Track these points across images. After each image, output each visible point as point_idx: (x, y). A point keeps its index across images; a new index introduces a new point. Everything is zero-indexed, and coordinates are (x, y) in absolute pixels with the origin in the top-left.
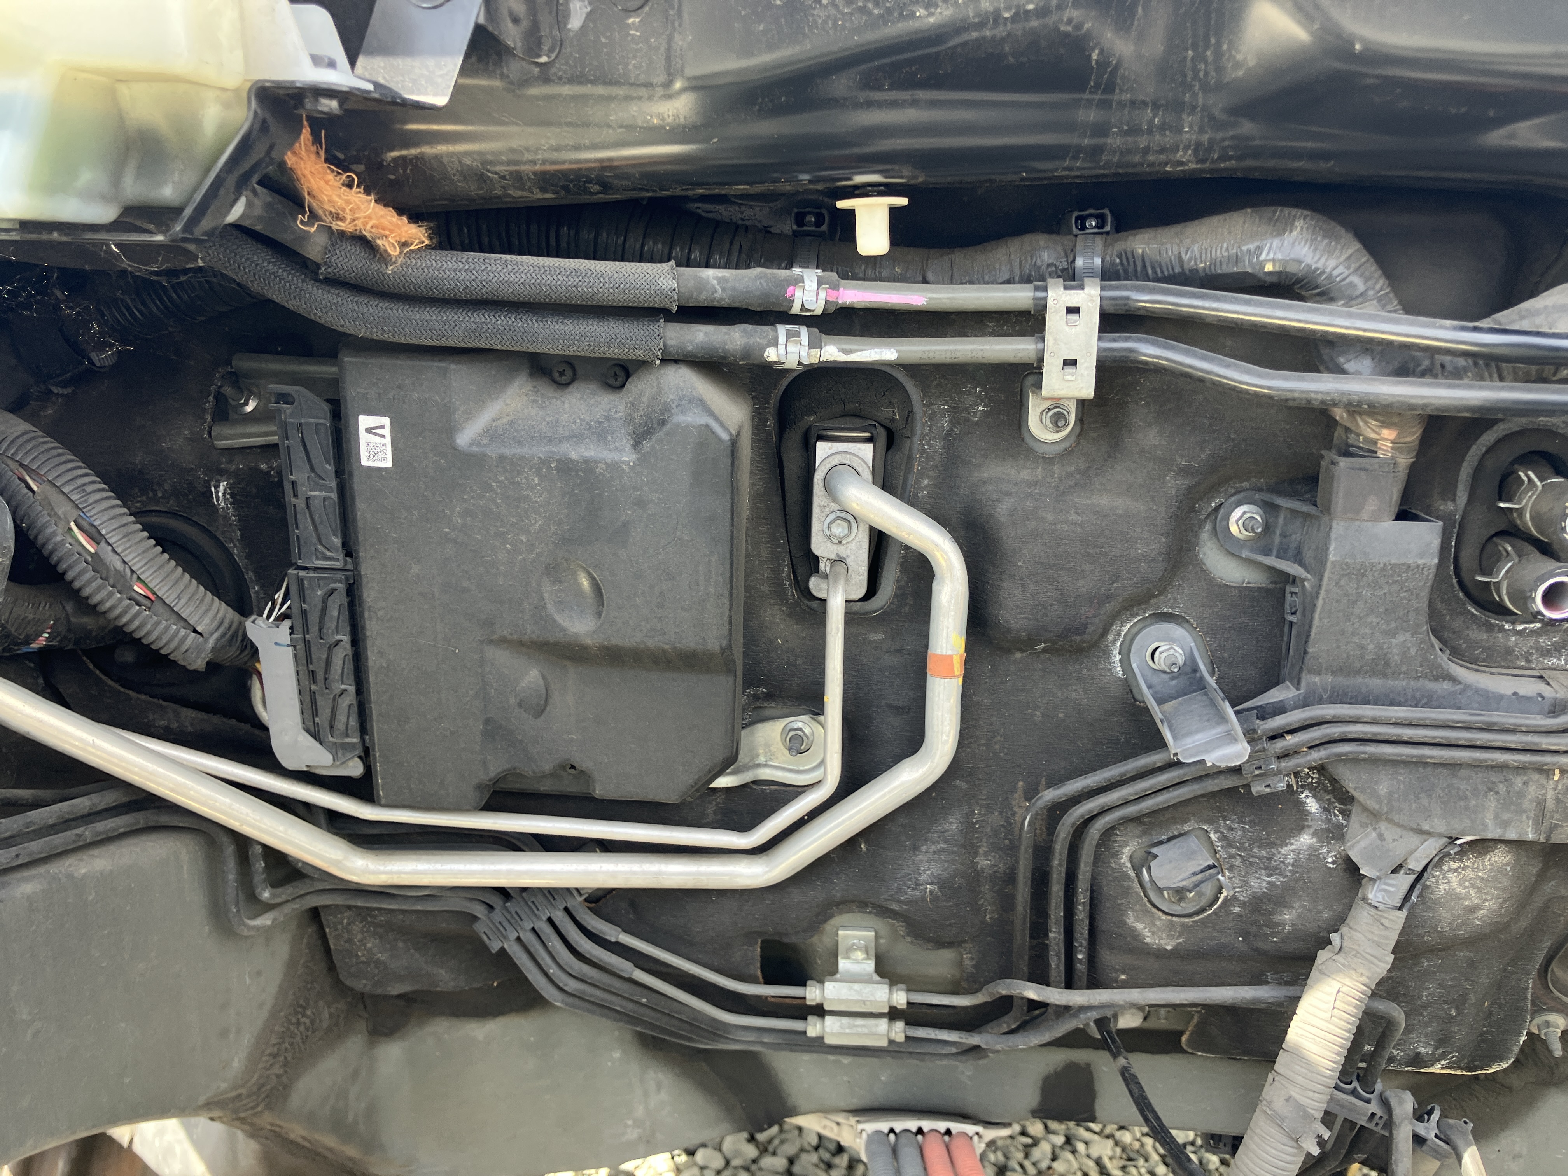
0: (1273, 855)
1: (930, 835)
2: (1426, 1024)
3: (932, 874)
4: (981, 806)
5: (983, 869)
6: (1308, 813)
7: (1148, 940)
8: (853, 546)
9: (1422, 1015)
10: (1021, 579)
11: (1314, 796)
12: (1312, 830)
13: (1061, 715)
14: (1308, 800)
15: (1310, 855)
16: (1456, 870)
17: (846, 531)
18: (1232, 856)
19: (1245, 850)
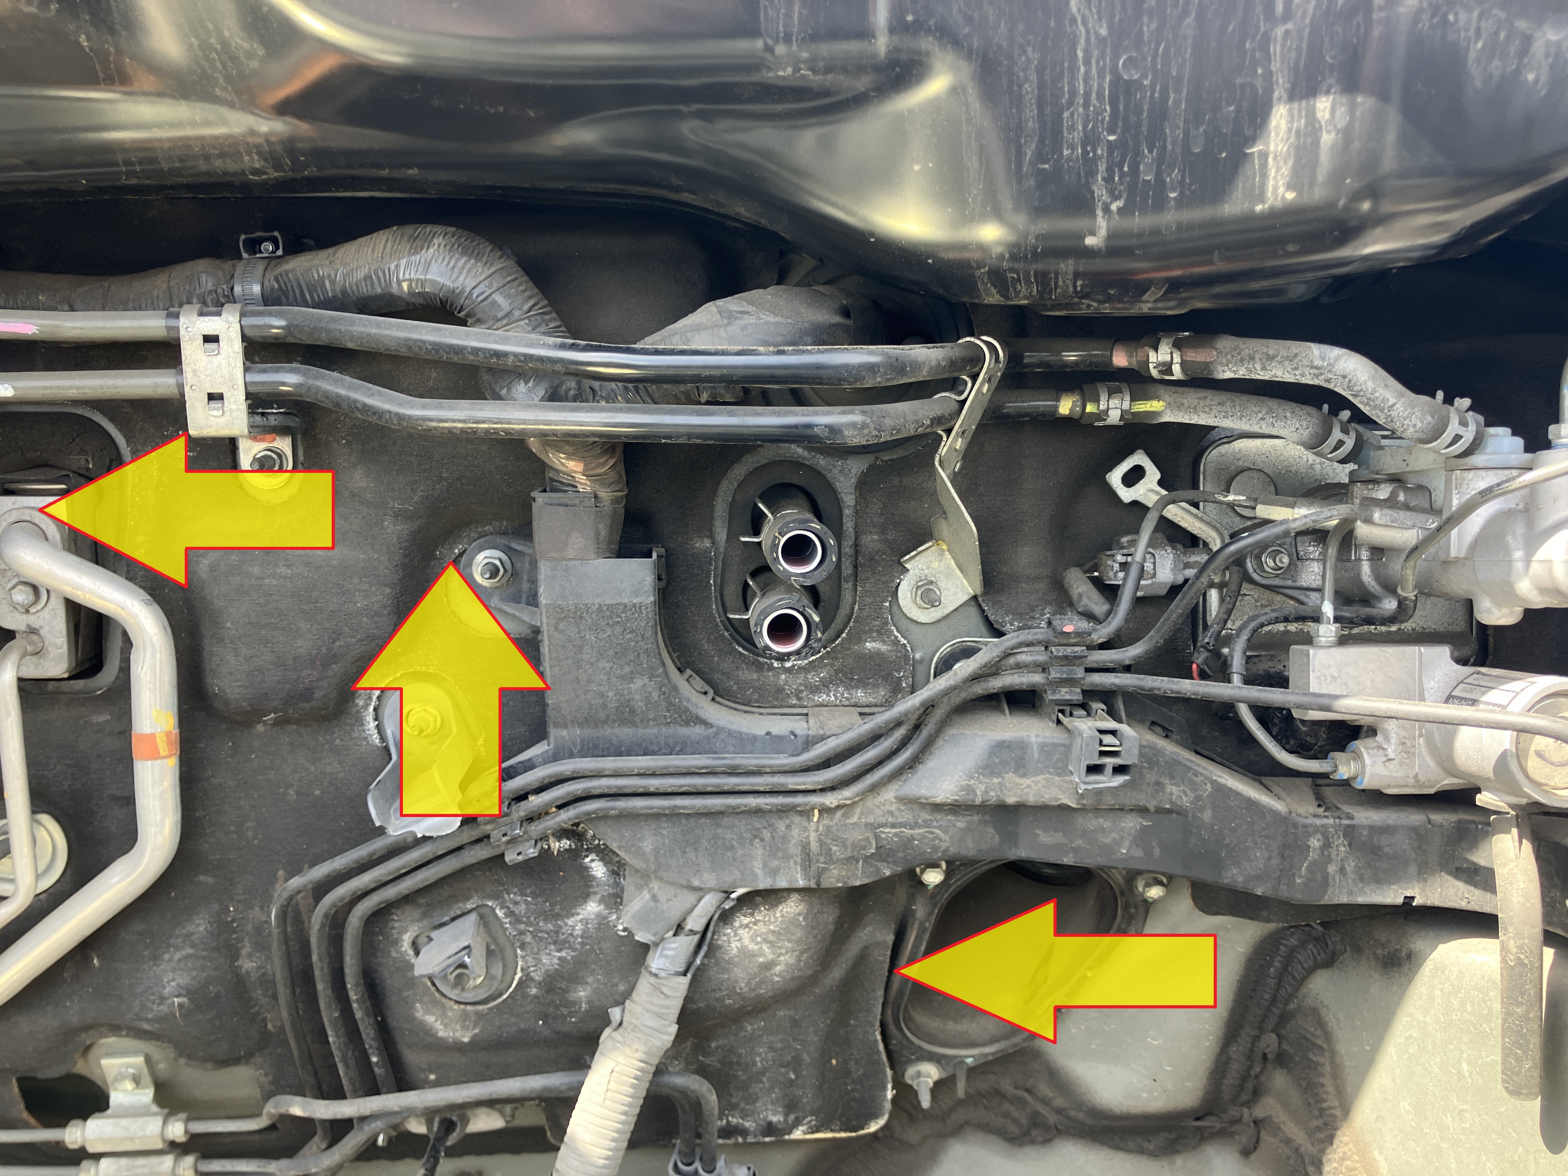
0: (561, 927)
1: (172, 941)
2: (770, 1090)
3: (179, 985)
4: (238, 901)
5: (248, 973)
6: (594, 878)
7: (441, 1034)
8: (46, 614)
9: (761, 1082)
10: (232, 642)
11: (601, 860)
12: (598, 897)
13: (317, 792)
14: (593, 865)
15: (599, 924)
16: (747, 926)
17: (32, 598)
18: (522, 933)
19: (531, 925)
